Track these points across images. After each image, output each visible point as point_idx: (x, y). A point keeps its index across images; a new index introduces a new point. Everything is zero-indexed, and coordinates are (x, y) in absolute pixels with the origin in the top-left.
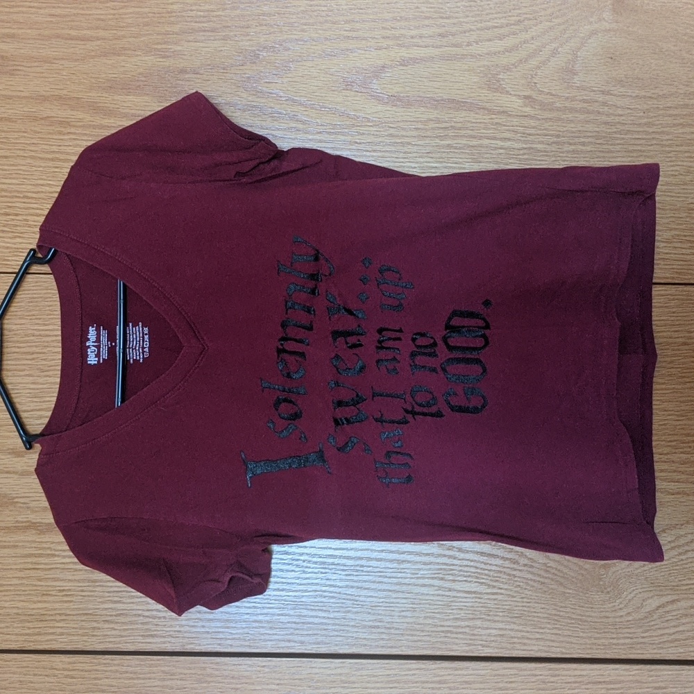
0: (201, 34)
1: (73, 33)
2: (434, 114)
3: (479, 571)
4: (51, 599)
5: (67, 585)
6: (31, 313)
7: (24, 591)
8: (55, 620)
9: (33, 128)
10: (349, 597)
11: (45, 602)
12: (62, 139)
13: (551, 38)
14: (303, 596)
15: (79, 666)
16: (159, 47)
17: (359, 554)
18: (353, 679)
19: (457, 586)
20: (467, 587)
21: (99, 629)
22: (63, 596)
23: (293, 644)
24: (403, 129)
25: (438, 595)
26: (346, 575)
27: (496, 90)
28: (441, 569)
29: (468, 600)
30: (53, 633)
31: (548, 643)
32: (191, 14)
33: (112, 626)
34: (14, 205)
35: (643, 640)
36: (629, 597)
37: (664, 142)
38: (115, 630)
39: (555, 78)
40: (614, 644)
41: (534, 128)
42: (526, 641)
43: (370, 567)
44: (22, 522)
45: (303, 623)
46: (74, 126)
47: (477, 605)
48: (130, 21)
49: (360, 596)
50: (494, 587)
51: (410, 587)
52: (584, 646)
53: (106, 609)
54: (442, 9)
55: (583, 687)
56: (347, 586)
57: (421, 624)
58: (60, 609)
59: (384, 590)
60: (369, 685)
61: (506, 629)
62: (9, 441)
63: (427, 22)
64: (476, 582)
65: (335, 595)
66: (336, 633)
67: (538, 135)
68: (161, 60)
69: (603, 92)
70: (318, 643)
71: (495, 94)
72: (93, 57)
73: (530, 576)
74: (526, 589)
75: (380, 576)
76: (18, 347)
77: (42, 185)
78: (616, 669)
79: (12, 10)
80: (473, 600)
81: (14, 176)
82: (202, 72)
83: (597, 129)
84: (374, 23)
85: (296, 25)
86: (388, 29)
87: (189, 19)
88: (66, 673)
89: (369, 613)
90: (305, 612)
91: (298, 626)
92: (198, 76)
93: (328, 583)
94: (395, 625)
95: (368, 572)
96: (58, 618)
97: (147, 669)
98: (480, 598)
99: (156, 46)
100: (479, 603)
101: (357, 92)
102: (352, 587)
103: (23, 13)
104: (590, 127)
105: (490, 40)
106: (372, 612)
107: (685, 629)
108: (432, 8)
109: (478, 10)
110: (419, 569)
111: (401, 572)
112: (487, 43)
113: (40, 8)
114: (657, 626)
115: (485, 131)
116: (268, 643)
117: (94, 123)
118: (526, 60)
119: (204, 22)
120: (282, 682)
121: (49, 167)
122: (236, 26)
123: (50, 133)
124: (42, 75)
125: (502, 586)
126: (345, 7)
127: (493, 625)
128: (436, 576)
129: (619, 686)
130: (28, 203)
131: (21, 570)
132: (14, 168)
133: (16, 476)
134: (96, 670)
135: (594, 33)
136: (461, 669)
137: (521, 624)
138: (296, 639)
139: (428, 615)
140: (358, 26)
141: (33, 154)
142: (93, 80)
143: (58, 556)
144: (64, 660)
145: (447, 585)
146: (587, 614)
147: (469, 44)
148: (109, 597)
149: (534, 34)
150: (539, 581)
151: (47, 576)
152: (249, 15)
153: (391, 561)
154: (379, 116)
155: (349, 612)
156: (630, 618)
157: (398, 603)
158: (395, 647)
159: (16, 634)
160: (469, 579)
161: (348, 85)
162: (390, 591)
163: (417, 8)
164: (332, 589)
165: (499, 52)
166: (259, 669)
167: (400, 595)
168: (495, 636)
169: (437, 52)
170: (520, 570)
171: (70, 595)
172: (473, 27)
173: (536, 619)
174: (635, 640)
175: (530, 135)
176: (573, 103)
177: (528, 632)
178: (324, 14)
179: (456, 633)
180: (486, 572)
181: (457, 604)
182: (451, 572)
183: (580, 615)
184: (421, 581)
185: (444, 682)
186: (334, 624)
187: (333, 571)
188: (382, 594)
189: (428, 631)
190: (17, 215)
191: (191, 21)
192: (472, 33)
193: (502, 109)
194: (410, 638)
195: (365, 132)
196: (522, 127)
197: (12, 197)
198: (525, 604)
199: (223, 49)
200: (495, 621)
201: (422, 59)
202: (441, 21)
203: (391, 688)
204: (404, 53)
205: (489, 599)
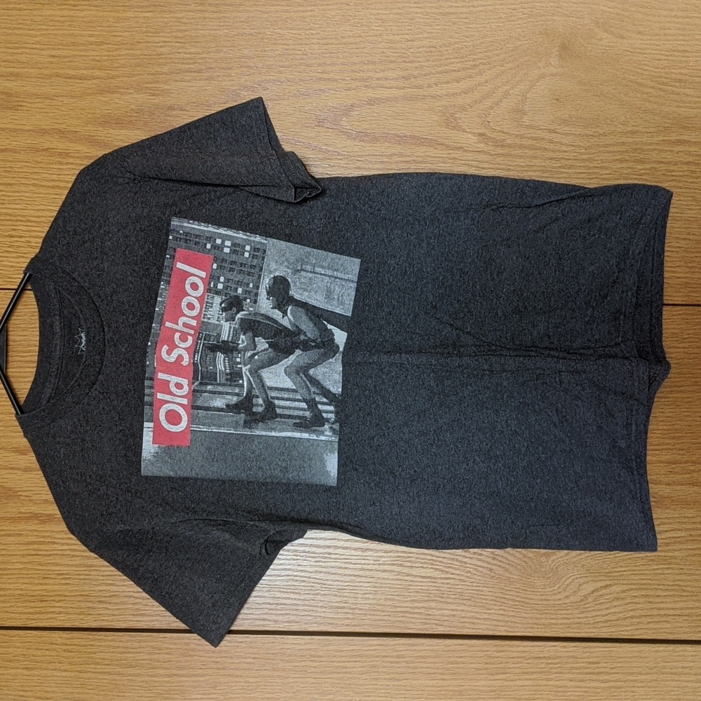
0: (187, 74)
1: (71, 72)
2: (397, 149)
3: (434, 558)
4: (50, 581)
5: (65, 570)
6: (32, 326)
7: (27, 574)
8: (54, 601)
9: (35, 159)
10: (318, 581)
11: (46, 584)
12: (62, 169)
13: (504, 81)
14: (277, 580)
15: (76, 641)
16: (150, 86)
17: (328, 543)
18: (320, 653)
19: (414, 572)
20: (422, 572)
21: (95, 608)
22: (61, 579)
23: (268, 623)
24: (370, 162)
25: (397, 580)
26: (316, 562)
27: (454, 128)
28: (400, 557)
29: (424, 584)
30: (53, 612)
31: (495, 623)
32: (178, 56)
33: (105, 606)
34: (18, 228)
35: (579, 620)
36: (567, 582)
37: (604, 176)
38: (108, 609)
39: (506, 118)
40: (554, 624)
41: (487, 162)
42: (475, 621)
43: (337, 554)
44: (25, 513)
45: (277, 604)
46: (72, 157)
47: (432, 588)
48: (122, 62)
49: (327, 580)
50: (447, 572)
51: (372, 572)
52: (526, 626)
53: (100, 591)
54: (405, 53)
55: (526, 661)
56: (316, 572)
57: (382, 605)
58: (59, 591)
59: (350, 575)
60: (335, 659)
61: (457, 610)
62: (14, 441)
63: (392, 66)
64: (431, 568)
65: (306, 579)
66: (306, 613)
67: (490, 168)
68: (150, 98)
69: (549, 131)
70: (290, 622)
71: (452, 131)
72: (90, 94)
73: (479, 563)
74: (475, 574)
75: (346, 563)
76: (22, 357)
77: (43, 210)
78: (555, 646)
79: (15, 51)
80: (429, 584)
81: (17, 202)
82: (188, 109)
83: (543, 164)
84: (343, 66)
85: (274, 67)
86: (356, 71)
87: (176, 61)
88: (64, 647)
89: (336, 595)
90: (278, 595)
91: (272, 607)
92: (185, 112)
93: (300, 568)
94: (359, 606)
95: (336, 559)
96: (57, 599)
97: (137, 645)
98: (434, 582)
99: (147, 85)
100: (435, 586)
101: (327, 128)
102: (321, 572)
103: (26, 54)
104: (537, 162)
105: (448, 82)
106: (339, 594)
107: (617, 611)
108: (396, 53)
109: (438, 55)
110: (382, 557)
111: (364, 559)
112: (446, 85)
113: (42, 50)
114: (592, 608)
115: (444, 165)
116: (245, 621)
117: (91, 155)
118: (481, 101)
119: (189, 64)
120: (257, 656)
121: (50, 194)
122: (219, 68)
123: (50, 163)
124: (43, 110)
125: (454, 571)
126: (318, 51)
127: (445, 606)
128: (396, 562)
129: (557, 661)
130: (31, 226)
131: (23, 556)
132: (18, 194)
133: (19, 472)
134: (92, 645)
135: (542, 77)
136: (417, 645)
137: (470, 606)
138: (270, 619)
139: (387, 597)
140: (329, 68)
141: (36, 182)
142: (90, 116)
143: (57, 543)
144: (63, 636)
145: (406, 570)
146: (529, 597)
147: (429, 86)
148: (103, 580)
149: (487, 77)
150: (487, 568)
151: (47, 562)
152: (231, 58)
153: (355, 549)
154: (348, 150)
155: (317, 594)
156: (568, 601)
157: (361, 586)
158: (359, 626)
159: (20, 613)
160: (425, 566)
161: (320, 122)
162: (355, 576)
163: (383, 52)
164: (302, 574)
165: (456, 94)
166: (236, 644)
167: (364, 580)
168: (447, 616)
169: (401, 92)
170: (471, 558)
171: (67, 578)
172: (433, 71)
173: (484, 601)
174: (572, 620)
175: (483, 168)
176: (523, 140)
177: (477, 613)
178: (299, 57)
179: (413, 613)
180: (441, 559)
181: (414, 588)
182: (409, 559)
183: (523, 598)
184: (382, 567)
185: (403, 657)
186: (304, 605)
187: (304, 558)
188: (347, 579)
189: (388, 612)
190: (21, 237)
191: (179, 63)
192: (432, 76)
193: (459, 145)
194: (373, 617)
195: (335, 164)
196: (476, 161)
197: (17, 221)
198: (474, 588)
199: (208, 88)
200: (448, 603)
201: (387, 99)
202: (405, 64)
203: (355, 661)
204: (371, 93)
205: (442, 583)
